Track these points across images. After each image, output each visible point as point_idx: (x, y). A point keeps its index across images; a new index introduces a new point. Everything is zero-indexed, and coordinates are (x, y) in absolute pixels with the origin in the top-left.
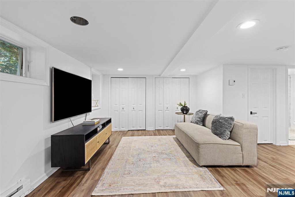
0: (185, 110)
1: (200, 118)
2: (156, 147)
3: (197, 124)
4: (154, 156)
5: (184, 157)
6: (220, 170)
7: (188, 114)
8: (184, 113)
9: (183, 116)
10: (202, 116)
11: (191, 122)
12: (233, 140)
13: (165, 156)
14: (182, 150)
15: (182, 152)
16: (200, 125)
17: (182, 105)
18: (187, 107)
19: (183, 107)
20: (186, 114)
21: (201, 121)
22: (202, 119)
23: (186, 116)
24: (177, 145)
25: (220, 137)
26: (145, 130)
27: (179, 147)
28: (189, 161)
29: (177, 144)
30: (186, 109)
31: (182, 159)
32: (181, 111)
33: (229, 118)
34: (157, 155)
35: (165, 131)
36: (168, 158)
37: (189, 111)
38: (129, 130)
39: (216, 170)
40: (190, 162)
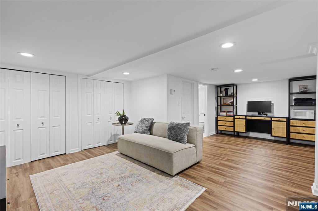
0: (123, 120)
1: (147, 127)
2: (107, 173)
3: (145, 133)
4: (117, 185)
5: (150, 173)
6: (187, 173)
7: (126, 124)
8: (122, 124)
9: (122, 126)
10: (149, 124)
11: (135, 132)
12: (190, 143)
13: (130, 180)
14: (139, 165)
15: (142, 168)
16: (148, 134)
17: (120, 115)
18: (125, 116)
19: (121, 116)
20: (125, 124)
21: (148, 130)
22: (149, 127)
23: (125, 126)
24: (130, 162)
25: (181, 143)
26: (66, 154)
27: (134, 164)
28: (158, 175)
29: (128, 160)
30: (125, 118)
31: (150, 175)
32: (119, 121)
33: (187, 124)
34: (120, 183)
35: (97, 149)
36: (135, 180)
37: (128, 121)
38: (31, 162)
39: (185, 174)
40: (160, 176)
